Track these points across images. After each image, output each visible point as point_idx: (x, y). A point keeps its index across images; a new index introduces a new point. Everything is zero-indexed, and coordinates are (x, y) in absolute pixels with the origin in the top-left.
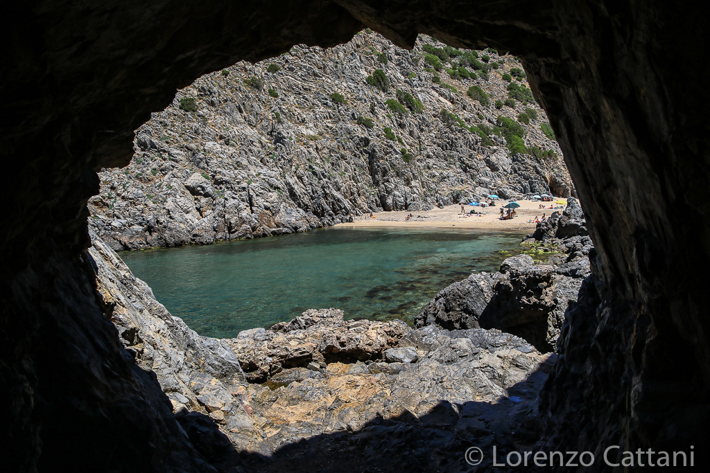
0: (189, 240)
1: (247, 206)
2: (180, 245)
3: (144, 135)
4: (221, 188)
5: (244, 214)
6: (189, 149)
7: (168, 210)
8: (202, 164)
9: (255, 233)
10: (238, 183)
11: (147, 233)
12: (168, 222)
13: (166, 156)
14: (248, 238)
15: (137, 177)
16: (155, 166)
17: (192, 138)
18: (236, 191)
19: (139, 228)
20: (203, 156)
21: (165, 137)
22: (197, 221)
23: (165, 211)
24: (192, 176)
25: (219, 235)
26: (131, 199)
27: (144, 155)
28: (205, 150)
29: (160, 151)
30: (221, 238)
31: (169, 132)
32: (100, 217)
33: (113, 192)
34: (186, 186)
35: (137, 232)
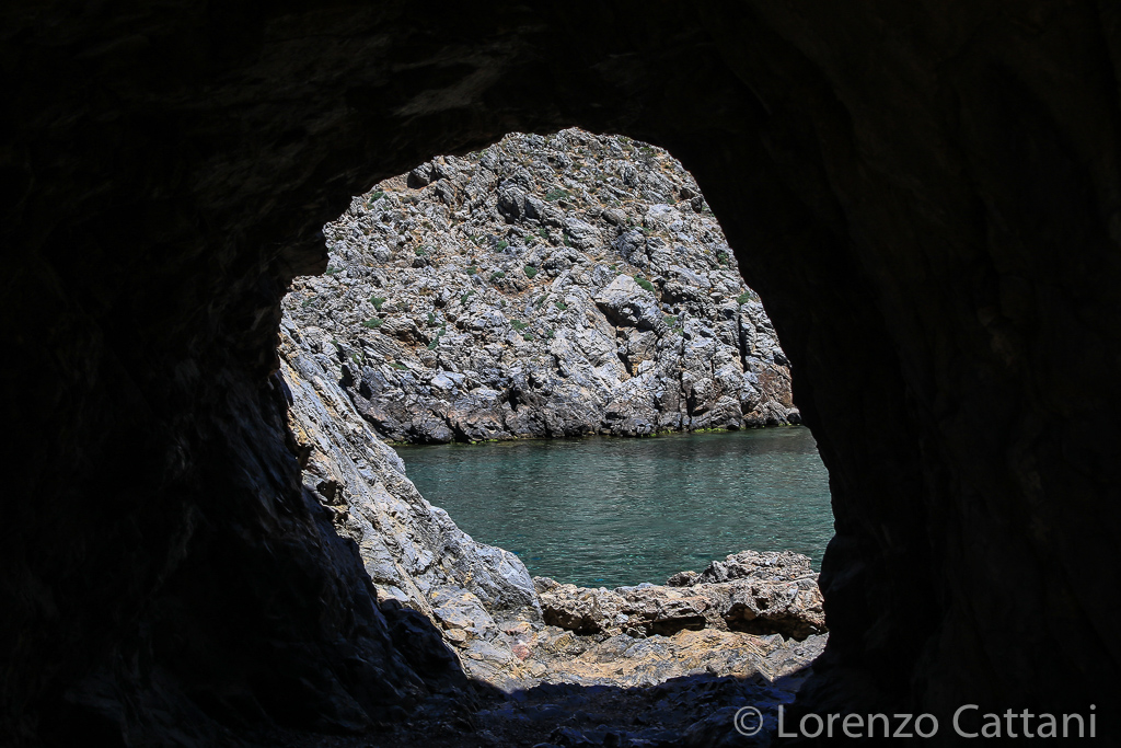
0: (598, 425)
1: (734, 354)
2: (577, 434)
3: (513, 188)
4: (677, 311)
5: (726, 372)
6: (610, 221)
7: (556, 356)
8: (638, 256)
9: (749, 416)
10: (717, 300)
11: (507, 406)
12: (555, 382)
13: (558, 235)
14: (732, 428)
15: (492, 281)
16: (534, 257)
17: (618, 195)
18: (710, 318)
19: (490, 394)
20: (640, 236)
21: (559, 193)
22: (618, 384)
23: (548, 357)
24: (615, 282)
25: (667, 419)
26: (476, 329)
27: (511, 232)
28: (645, 224)
29: (547, 224)
30: (670, 425)
31: (569, 181)
32: (409, 364)
33: (439, 313)
34: (598, 305)
35: (485, 402)
